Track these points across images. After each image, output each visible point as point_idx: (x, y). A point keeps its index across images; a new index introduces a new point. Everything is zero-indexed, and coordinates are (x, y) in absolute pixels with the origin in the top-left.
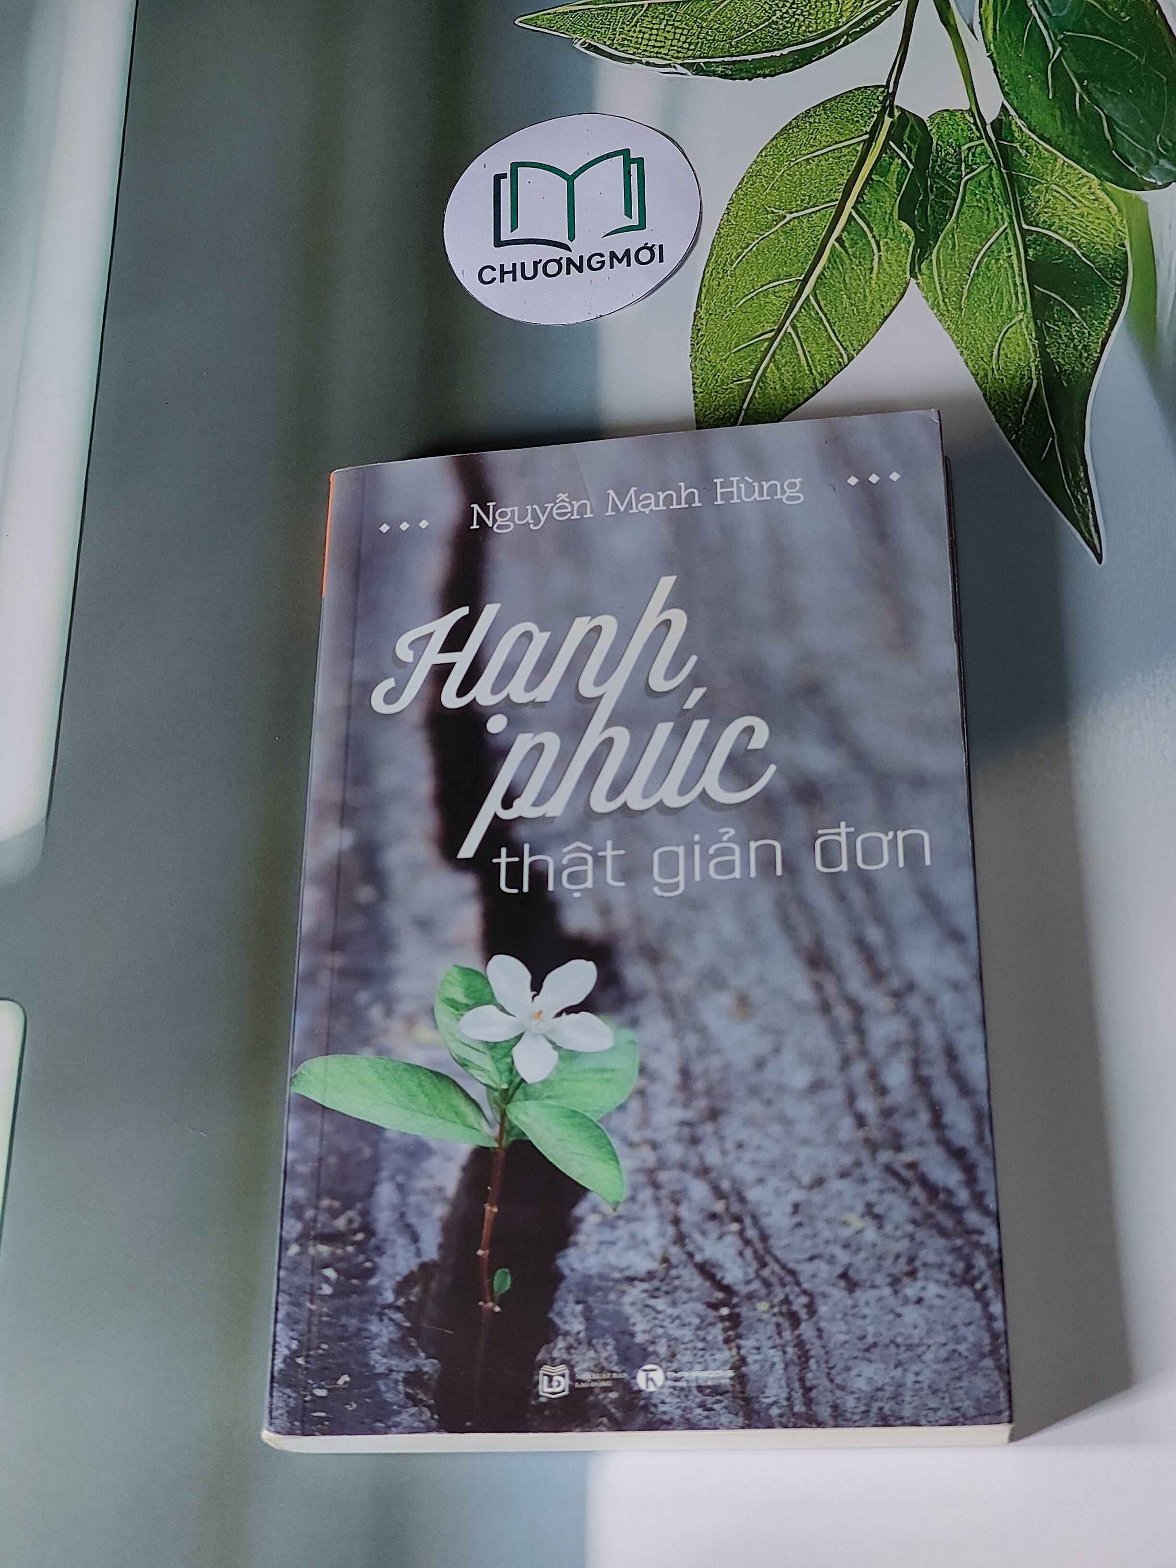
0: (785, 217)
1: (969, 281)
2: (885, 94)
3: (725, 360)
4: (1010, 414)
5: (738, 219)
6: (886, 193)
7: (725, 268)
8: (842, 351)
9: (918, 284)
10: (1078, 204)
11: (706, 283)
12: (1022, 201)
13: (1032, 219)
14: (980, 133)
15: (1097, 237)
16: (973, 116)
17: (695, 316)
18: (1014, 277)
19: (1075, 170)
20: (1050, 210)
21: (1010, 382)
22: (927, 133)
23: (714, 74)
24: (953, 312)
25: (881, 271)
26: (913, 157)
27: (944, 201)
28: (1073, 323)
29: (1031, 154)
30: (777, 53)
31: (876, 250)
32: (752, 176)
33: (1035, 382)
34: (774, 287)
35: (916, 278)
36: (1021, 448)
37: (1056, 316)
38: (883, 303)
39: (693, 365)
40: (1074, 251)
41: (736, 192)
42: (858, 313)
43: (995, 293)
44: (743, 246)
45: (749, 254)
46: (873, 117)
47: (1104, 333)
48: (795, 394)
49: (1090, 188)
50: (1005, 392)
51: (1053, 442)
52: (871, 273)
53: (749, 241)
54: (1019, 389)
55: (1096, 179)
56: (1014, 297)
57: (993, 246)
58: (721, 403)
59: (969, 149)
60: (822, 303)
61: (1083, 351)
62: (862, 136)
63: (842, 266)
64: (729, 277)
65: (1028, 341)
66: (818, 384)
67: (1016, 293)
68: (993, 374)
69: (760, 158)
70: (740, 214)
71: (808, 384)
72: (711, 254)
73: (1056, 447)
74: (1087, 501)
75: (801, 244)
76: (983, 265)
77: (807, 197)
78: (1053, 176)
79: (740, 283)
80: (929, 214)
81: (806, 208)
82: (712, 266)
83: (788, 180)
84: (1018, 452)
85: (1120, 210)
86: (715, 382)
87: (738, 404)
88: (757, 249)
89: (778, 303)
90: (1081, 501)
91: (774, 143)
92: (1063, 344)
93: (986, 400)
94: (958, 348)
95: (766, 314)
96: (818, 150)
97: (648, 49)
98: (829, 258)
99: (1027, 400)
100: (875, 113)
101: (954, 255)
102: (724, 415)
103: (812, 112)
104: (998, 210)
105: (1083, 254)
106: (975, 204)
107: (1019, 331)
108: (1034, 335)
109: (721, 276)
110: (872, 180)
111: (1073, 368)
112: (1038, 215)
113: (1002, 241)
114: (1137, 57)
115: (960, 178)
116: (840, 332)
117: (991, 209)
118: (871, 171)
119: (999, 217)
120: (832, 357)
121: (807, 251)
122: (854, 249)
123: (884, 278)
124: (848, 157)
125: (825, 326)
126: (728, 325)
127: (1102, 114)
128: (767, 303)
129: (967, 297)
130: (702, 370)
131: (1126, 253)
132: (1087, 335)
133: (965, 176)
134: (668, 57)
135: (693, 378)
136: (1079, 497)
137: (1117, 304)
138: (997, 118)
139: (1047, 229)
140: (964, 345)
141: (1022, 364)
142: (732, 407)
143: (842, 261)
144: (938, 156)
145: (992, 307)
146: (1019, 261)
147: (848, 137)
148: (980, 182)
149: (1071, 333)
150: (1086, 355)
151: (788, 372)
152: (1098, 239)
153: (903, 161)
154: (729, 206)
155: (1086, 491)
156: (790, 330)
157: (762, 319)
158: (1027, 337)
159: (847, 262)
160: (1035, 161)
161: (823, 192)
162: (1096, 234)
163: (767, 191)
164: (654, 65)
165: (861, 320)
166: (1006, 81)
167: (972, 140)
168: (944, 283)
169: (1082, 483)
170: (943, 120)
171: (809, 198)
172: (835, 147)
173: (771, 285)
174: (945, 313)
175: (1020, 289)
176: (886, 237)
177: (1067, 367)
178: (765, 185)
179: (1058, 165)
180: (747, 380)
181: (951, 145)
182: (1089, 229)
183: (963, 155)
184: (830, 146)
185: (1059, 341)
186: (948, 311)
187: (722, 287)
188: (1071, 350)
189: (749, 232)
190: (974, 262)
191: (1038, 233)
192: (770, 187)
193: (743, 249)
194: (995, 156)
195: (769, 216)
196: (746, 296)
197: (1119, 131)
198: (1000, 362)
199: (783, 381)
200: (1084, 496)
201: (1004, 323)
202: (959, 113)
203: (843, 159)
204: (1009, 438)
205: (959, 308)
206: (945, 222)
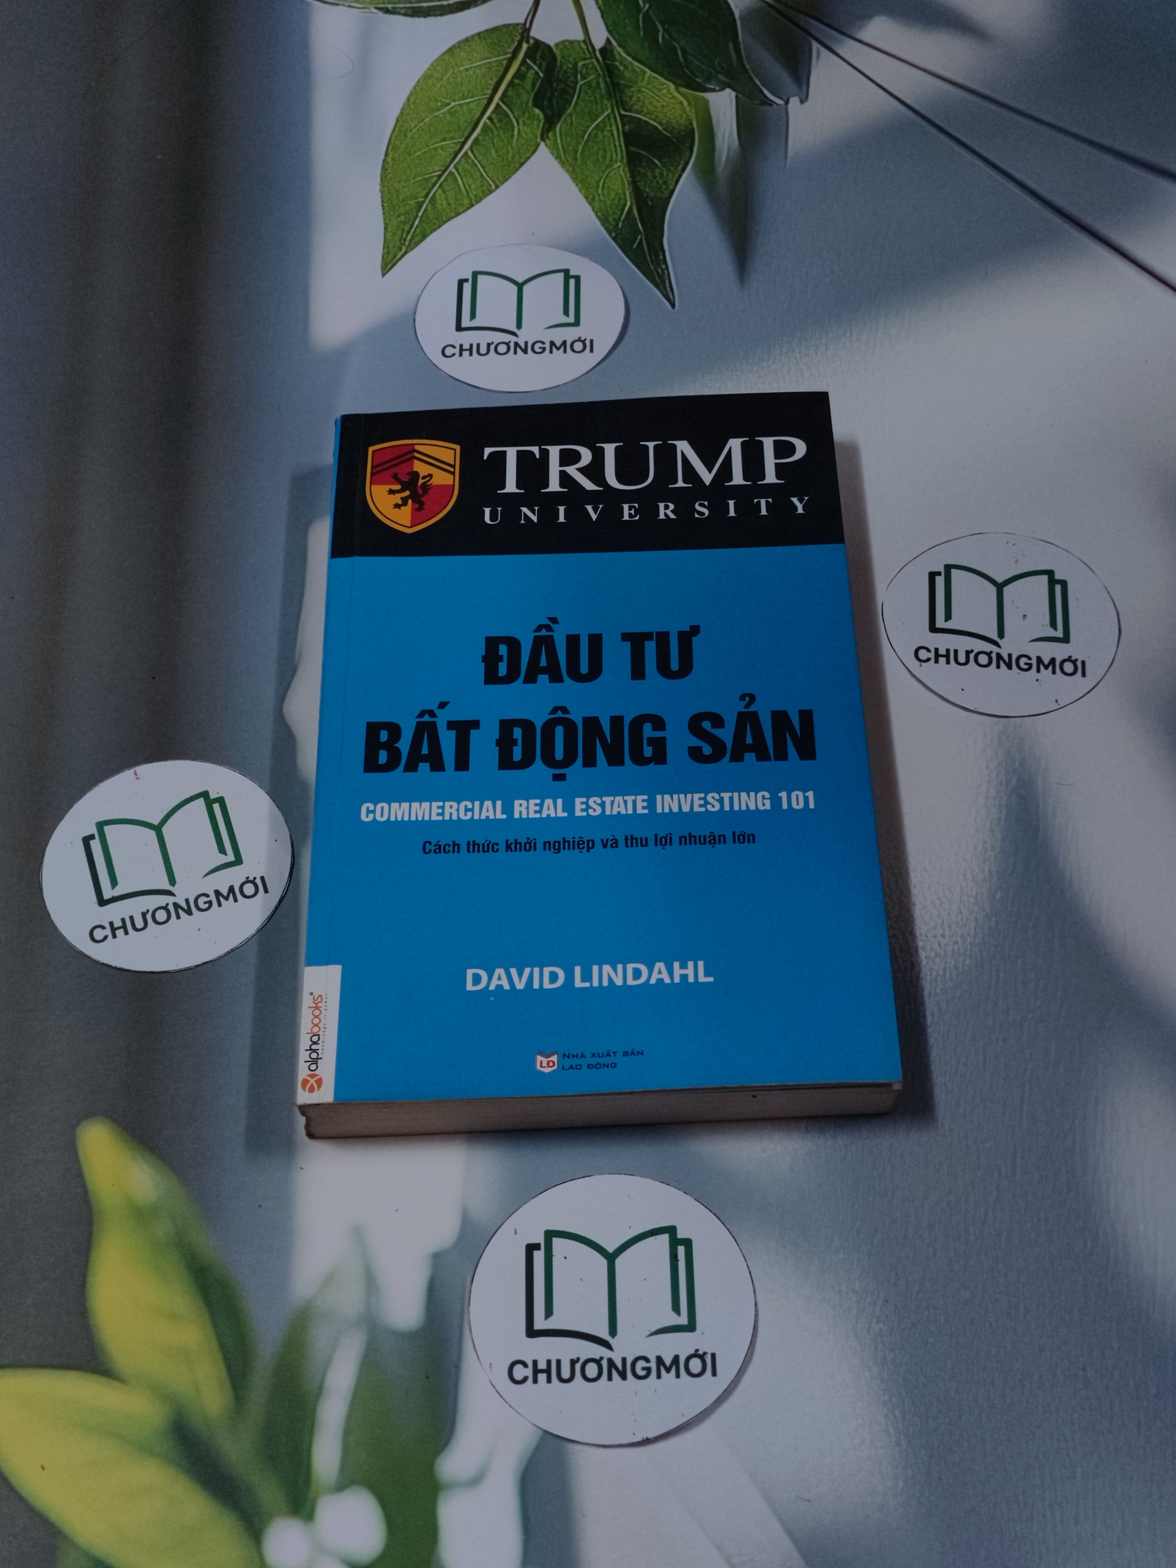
0: (449, 104)
1: (583, 144)
2: (524, 29)
3: (405, 187)
4: (612, 222)
5: (416, 105)
6: (523, 91)
7: (407, 134)
8: (491, 183)
9: (546, 145)
10: (660, 100)
11: (392, 142)
12: (621, 98)
13: (628, 108)
14: (592, 56)
15: (674, 119)
16: (586, 44)
17: (384, 161)
18: (614, 141)
19: (658, 79)
20: (640, 103)
21: (611, 202)
22: (554, 54)
23: (397, 13)
24: (571, 161)
25: (520, 137)
26: (543, 69)
27: (565, 97)
28: (655, 168)
29: (628, 69)
30: (445, 3)
31: (516, 125)
32: (426, 78)
33: (629, 204)
34: (442, 145)
35: (545, 141)
36: (619, 241)
37: (644, 164)
38: (521, 156)
39: (382, 190)
40: (657, 129)
41: (414, 88)
42: (503, 161)
43: (601, 151)
44: (420, 120)
45: (424, 125)
46: (514, 43)
47: (677, 175)
48: (456, 208)
49: (669, 90)
50: (609, 209)
51: (641, 239)
52: (513, 137)
53: (425, 119)
54: (617, 206)
55: (673, 85)
56: (614, 154)
57: (600, 124)
58: (402, 212)
59: (583, 65)
60: (477, 155)
61: (663, 185)
62: (506, 55)
63: (492, 133)
64: (409, 140)
65: (624, 179)
66: (473, 202)
67: (616, 152)
68: (599, 196)
69: (432, 68)
70: (417, 101)
71: (466, 202)
72: (396, 126)
73: (644, 241)
74: (665, 274)
75: (462, 121)
76: (593, 135)
77: (466, 93)
78: (643, 83)
79: (417, 143)
80: (554, 103)
81: (466, 99)
82: (396, 132)
83: (453, 81)
84: (617, 243)
85: (689, 104)
86: (397, 200)
87: (415, 214)
88: (430, 123)
89: (444, 156)
90: (661, 274)
91: (442, 57)
92: (649, 180)
93: (594, 212)
94: (574, 182)
95: (435, 161)
96: (474, 63)
98: (482, 129)
99: (623, 213)
100: (515, 40)
101: (572, 128)
102: (405, 220)
103: (470, 39)
104: (603, 102)
105: (664, 129)
106: (587, 98)
107: (617, 172)
108: (628, 175)
109: (403, 138)
110: (513, 82)
111: (656, 194)
112: (632, 105)
113: (606, 120)
114: (701, 12)
115: (577, 83)
116: (489, 172)
117: (599, 102)
118: (513, 78)
120: (482, 186)
121: (466, 124)
122: (500, 124)
123: (522, 141)
124: (496, 68)
125: (479, 168)
126: (408, 167)
127: (677, 46)
128: (436, 154)
129: (581, 153)
130: (389, 193)
131: (693, 129)
132: (666, 175)
133: (581, 81)
134: (364, 3)
135: (382, 197)
136: (659, 270)
137: (686, 158)
138: (604, 47)
139: (638, 114)
140: (578, 180)
141: (620, 191)
142: (411, 215)
143: (492, 131)
144: (560, 69)
145: (599, 159)
146: (618, 132)
147: (496, 56)
148: (590, 87)
149: (654, 174)
150: (664, 187)
151: (451, 194)
152: (674, 121)
153: (536, 71)
154: (410, 97)
155: (664, 267)
156: (453, 170)
157: (433, 163)
158: (623, 176)
159: (495, 132)
160: (630, 74)
161: (478, 89)
162: (672, 117)
163: (437, 88)
164: (354, 7)
165: (504, 166)
166: (610, 25)
167: (585, 59)
168: (565, 145)
169: (661, 262)
170: (565, 47)
171: (468, 93)
172: (487, 61)
173: (440, 144)
174: (566, 162)
175: (618, 149)
176: (523, 117)
177: (652, 194)
178: (436, 84)
179: (647, 76)
180: (422, 199)
181: (570, 63)
182: (668, 115)
183: (579, 69)
184: (482, 60)
185: (646, 178)
186: (567, 161)
187: (404, 146)
188: (654, 183)
189: (424, 112)
190: (585, 132)
191: (632, 116)
192: (439, 85)
193: (419, 122)
194: (602, 70)
195: (439, 104)
196: (420, 150)
197: (690, 58)
198: (605, 192)
199: (448, 200)
200: (663, 270)
201: (607, 168)
202: (576, 44)
203: (493, 69)
204: (610, 235)
205: (576, 159)
206: (565, 109)
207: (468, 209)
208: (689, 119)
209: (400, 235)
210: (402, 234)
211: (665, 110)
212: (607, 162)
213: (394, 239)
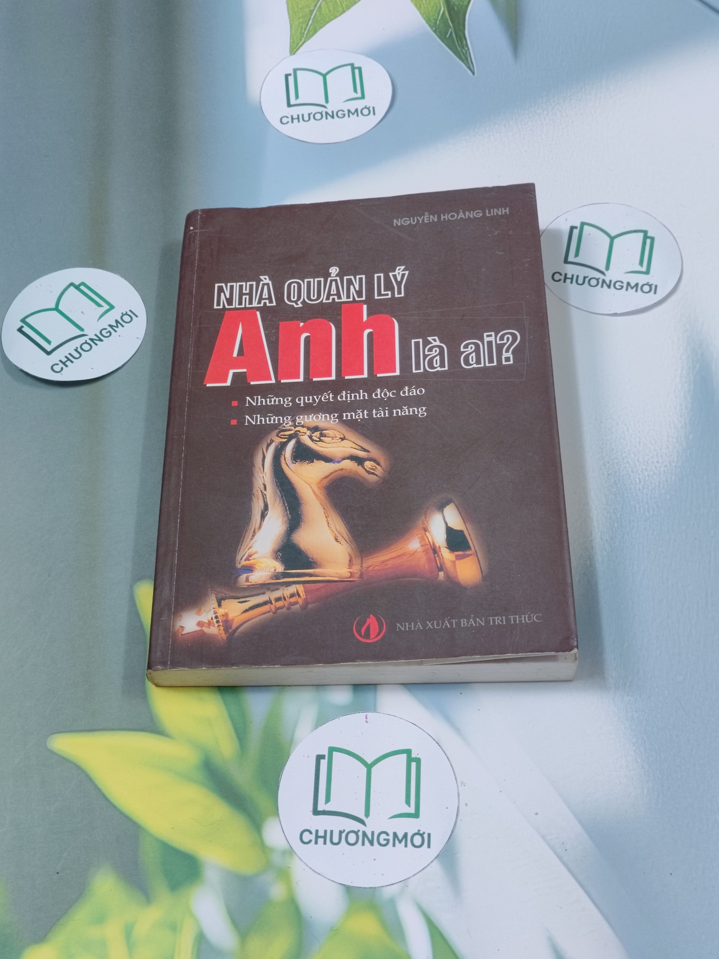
4: (432, 20)
21: (431, 8)
33: (442, 9)
48: (334, 13)
50: (430, 12)
51: (451, 31)
54: (435, 11)
58: (301, 17)
66: (345, 9)
68: (424, 4)
71: (340, 9)
73: (453, 33)
74: (467, 53)
84: (436, 34)
86: (297, 9)
87: (309, 17)
99: (439, 15)
102: (302, 21)
130: (292, 4)
135: (288, 7)
136: (464, 51)
141: (437, 1)
142: (306, 18)
151: (331, 4)
155: (466, 49)
169: (465, 46)
177: (457, 3)
180: (312, 8)
198: (427, 2)
199: (329, 8)
204: (432, 29)
207: (341, 14)
209: (300, 31)
213: (296, 32)
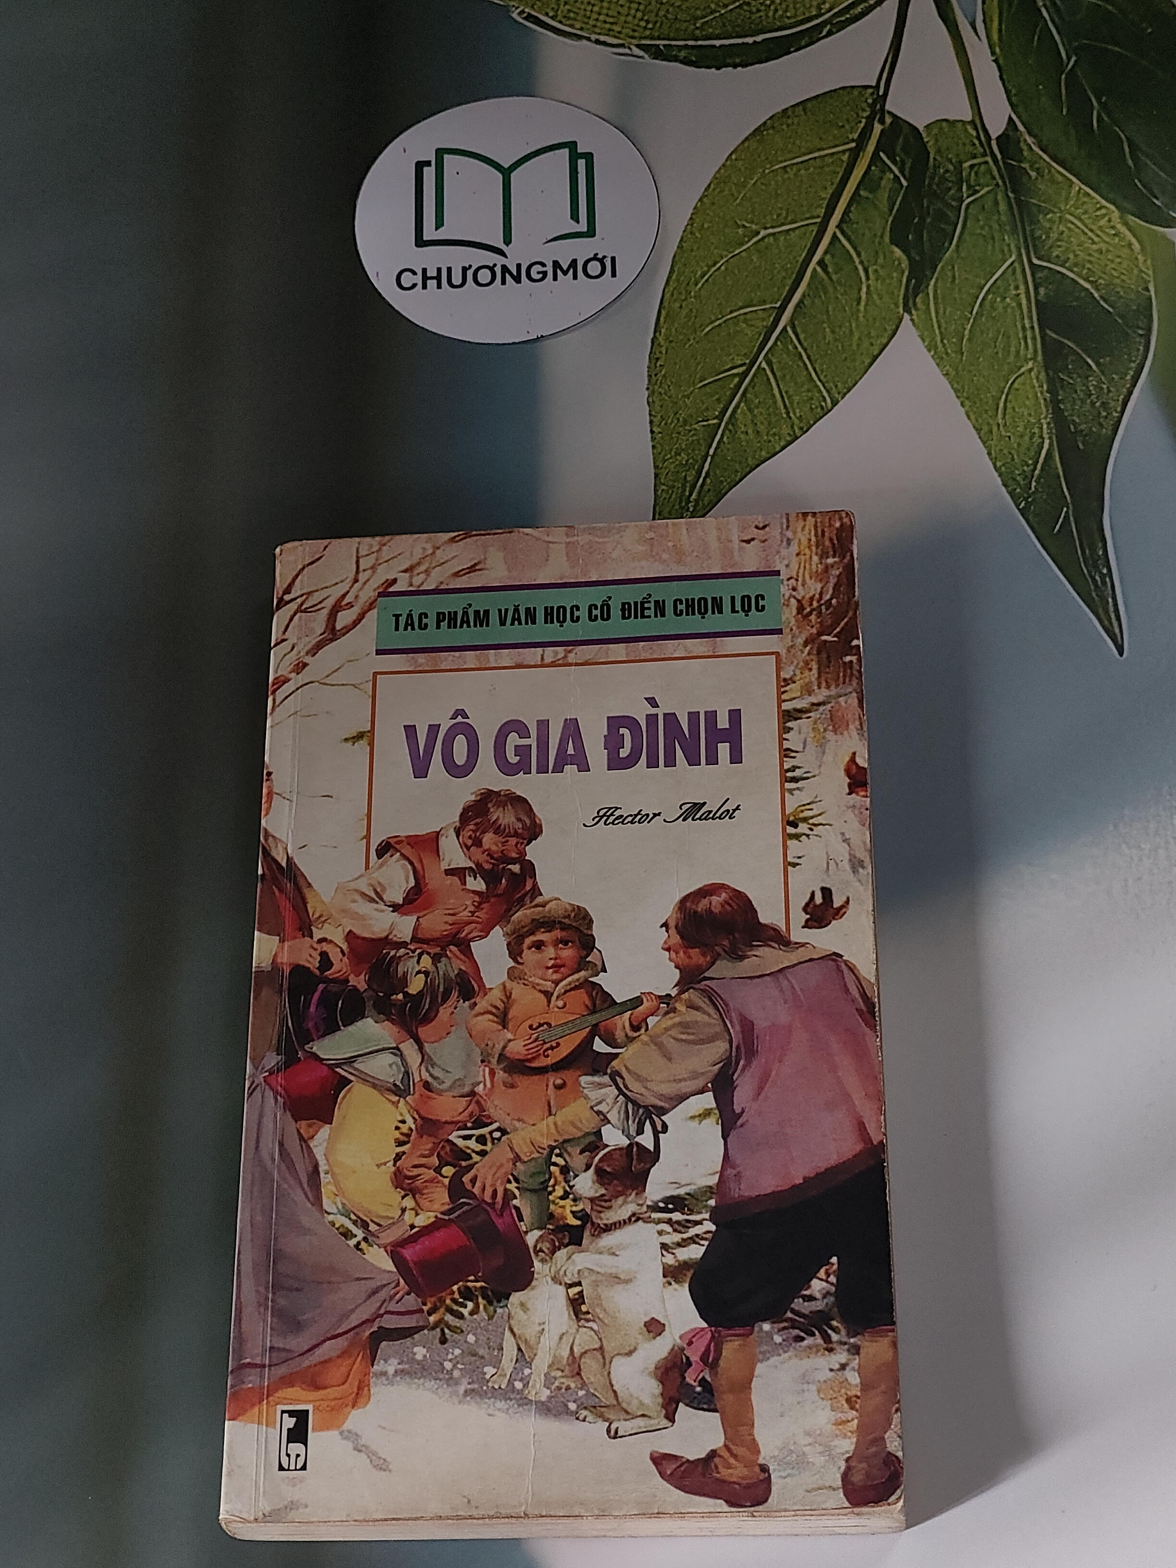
0: (758, 233)
1: (971, 321)
2: (875, 96)
3: (689, 398)
4: (1018, 478)
5: (703, 232)
6: (876, 214)
7: (689, 288)
8: (825, 394)
9: (912, 320)
10: (1096, 239)
11: (666, 304)
12: (1032, 231)
13: (1043, 252)
14: (985, 150)
15: (1118, 278)
16: (976, 129)
17: (653, 343)
18: (1023, 319)
19: (1093, 198)
20: (1063, 244)
21: (1018, 440)
22: (924, 145)
23: (676, 59)
24: (953, 355)
25: (870, 303)
26: (907, 172)
27: (943, 226)
28: (1090, 376)
29: (1042, 176)
30: (750, 40)
31: (864, 279)
32: (719, 183)
33: (1047, 442)
34: (745, 314)
35: (910, 313)
36: (1031, 517)
37: (1070, 367)
38: (872, 340)
39: (651, 400)
40: (1091, 293)
41: (700, 200)
42: (843, 349)
43: (1001, 337)
44: (710, 263)
45: (716, 273)
46: (860, 122)
47: (1125, 390)
48: (770, 441)
49: (1110, 221)
50: (1013, 452)
51: (1067, 513)
52: (859, 303)
53: (718, 259)
54: (1029, 449)
55: (1117, 211)
56: (1023, 343)
57: (999, 282)
58: (684, 447)
59: (972, 167)
60: (802, 337)
61: (1101, 409)
62: (848, 143)
63: (825, 294)
64: (693, 300)
65: (1039, 395)
66: (797, 431)
67: (1025, 338)
68: (999, 428)
69: (729, 163)
70: (706, 226)
71: (785, 430)
72: (672, 271)
73: (1072, 519)
74: (1106, 582)
75: (777, 265)
76: (987, 302)
77: (784, 212)
78: (1067, 204)
79: (706, 307)
80: (925, 239)
81: (783, 224)
82: (673, 286)
83: (762, 190)
84: (1028, 523)
85: (1143, 249)
86: (675, 422)
87: (703, 448)
88: (726, 269)
89: (750, 334)
90: (1099, 583)
91: (746, 144)
92: (1079, 399)
93: (991, 459)
94: (958, 397)
95: (735, 346)
96: (796, 157)
97: (599, 24)
98: (809, 285)
99: (1038, 462)
100: (863, 117)
101: (953, 289)
102: (687, 461)
103: (791, 112)
104: (1004, 240)
105: (1101, 297)
106: (979, 231)
107: (1028, 382)
108: (1045, 387)
109: (683, 297)
110: (860, 195)
111: (1091, 428)
112: (1051, 247)
113: (1009, 276)
114: (1160, 75)
115: (963, 201)
116: (822, 371)
117: (997, 238)
118: (858, 186)
119: (1006, 249)
120: (812, 399)
122: (838, 275)
123: (874, 309)
124: (831, 168)
125: (805, 364)
126: (692, 356)
127: (1123, 136)
128: (737, 331)
129: (969, 339)
130: (661, 406)
131: (1150, 299)
132: (1106, 391)
133: (968, 197)
134: (622, 36)
135: (650, 415)
136: (1097, 578)
137: (1139, 358)
138: (1003, 134)
139: (1061, 266)
140: (965, 394)
141: (1033, 420)
142: (697, 452)
143: (825, 289)
144: (935, 173)
145: (997, 353)
146: (1029, 301)
147: (832, 144)
148: (984, 206)
149: (1088, 388)
150: (1104, 414)
151: (761, 414)
152: (1118, 281)
153: (896, 176)
154: (694, 217)
155: (1105, 571)
156: (764, 365)
157: (732, 350)
158: (1038, 389)
159: (831, 289)
160: (1046, 185)
161: (803, 206)
162: (1115, 274)
163: (738, 201)
164: (605, 44)
165: (846, 359)
166: (1014, 92)
167: (975, 157)
168: (942, 321)
169: (1100, 560)
170: (941, 129)
171: (787, 213)
172: (816, 154)
173: (742, 311)
174: (944, 356)
175: (1029, 334)
176: (875, 264)
177: (1083, 427)
178: (736, 194)
179: (1073, 192)
180: (715, 421)
181: (950, 161)
182: (1108, 268)
183: (964, 174)
184: (810, 153)
185: (1075, 396)
186: (947, 354)
187: (684, 312)
188: (1088, 407)
189: (715, 248)
190: (977, 298)
191: (1050, 269)
192: (742, 195)
193: (710, 267)
194: (1002, 177)
195: (740, 231)
196: (712, 322)
197: (1143, 158)
198: (1007, 417)
199: (756, 424)
200: (1103, 576)
201: (1011, 372)
202: (959, 125)
203: (827, 169)
204: (1017, 506)
205: (963, 353)
206: (941, 250)
207: (789, 443)
208: (1142, 278)
209: (680, 491)
210: (684, 486)
211: (1102, 257)
212: (1011, 358)
213: (670, 498)
